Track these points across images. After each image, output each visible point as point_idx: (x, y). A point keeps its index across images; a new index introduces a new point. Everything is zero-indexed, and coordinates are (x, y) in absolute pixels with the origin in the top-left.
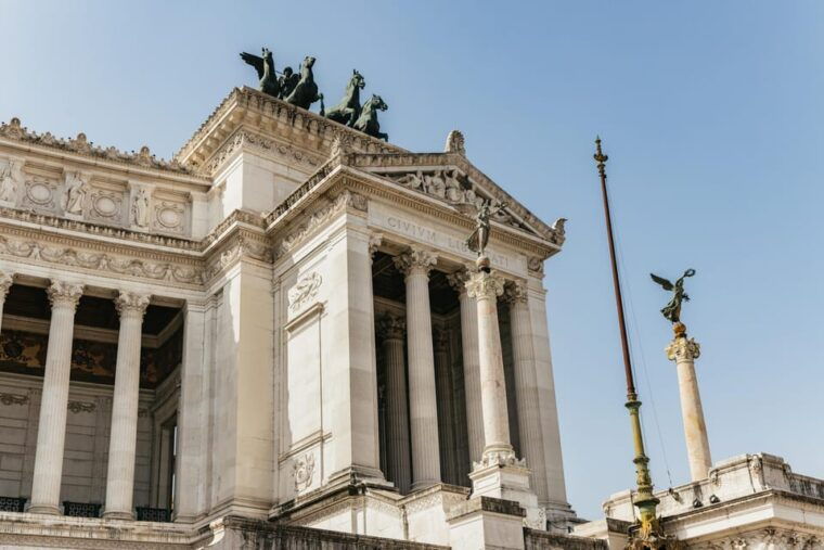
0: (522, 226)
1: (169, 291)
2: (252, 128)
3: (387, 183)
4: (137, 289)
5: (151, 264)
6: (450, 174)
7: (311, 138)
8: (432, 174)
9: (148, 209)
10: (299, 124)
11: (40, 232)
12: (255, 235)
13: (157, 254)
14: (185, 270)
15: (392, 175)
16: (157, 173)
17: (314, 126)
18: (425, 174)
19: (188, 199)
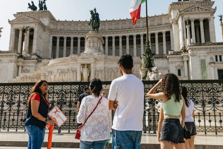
0: (209, 10)
1: (168, 30)
2: (173, 8)
3: (185, 13)
4: (164, 31)
5: (165, 27)
6: (196, 7)
7: (181, 6)
8: (193, 9)
9: (164, 21)
10: (179, 5)
11: (152, 28)
12: (175, 21)
13: (165, 26)
14: (169, 27)
15: (187, 11)
16: (164, 16)
17: (181, 4)
18: (191, 9)
19: (169, 18)
